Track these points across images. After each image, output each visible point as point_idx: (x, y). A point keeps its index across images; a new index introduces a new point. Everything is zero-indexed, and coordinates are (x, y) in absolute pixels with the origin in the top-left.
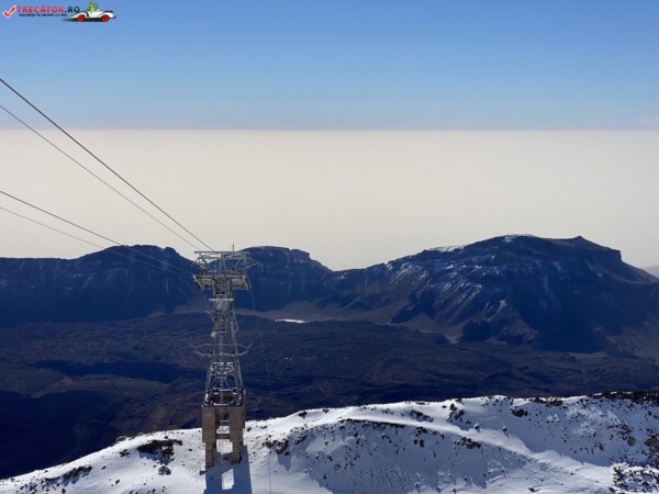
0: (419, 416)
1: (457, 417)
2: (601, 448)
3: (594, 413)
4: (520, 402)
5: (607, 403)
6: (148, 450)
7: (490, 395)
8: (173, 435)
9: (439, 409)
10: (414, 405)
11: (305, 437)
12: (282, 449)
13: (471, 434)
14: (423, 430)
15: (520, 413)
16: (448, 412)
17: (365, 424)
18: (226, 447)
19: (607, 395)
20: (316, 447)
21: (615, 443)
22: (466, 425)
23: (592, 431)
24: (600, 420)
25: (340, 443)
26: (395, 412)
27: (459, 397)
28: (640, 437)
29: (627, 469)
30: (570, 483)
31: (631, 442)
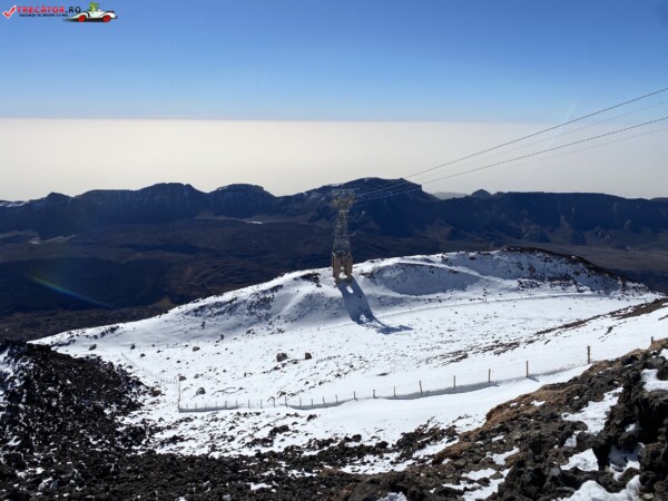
0: (428, 261)
1: (445, 261)
2: (511, 272)
3: (505, 258)
4: (472, 254)
5: (509, 253)
6: (306, 278)
7: (458, 251)
8: (316, 271)
9: (437, 258)
10: (425, 256)
11: (381, 271)
12: (371, 276)
13: (453, 268)
14: (432, 267)
15: (473, 258)
16: (440, 259)
17: (407, 265)
18: (342, 276)
19: (509, 250)
20: (387, 274)
21: (515, 270)
22: (451, 264)
23: (505, 265)
24: (508, 261)
25: (398, 273)
26: (417, 259)
27: (444, 252)
28: (526, 267)
29: (523, 280)
30: (500, 286)
31: (522, 269)
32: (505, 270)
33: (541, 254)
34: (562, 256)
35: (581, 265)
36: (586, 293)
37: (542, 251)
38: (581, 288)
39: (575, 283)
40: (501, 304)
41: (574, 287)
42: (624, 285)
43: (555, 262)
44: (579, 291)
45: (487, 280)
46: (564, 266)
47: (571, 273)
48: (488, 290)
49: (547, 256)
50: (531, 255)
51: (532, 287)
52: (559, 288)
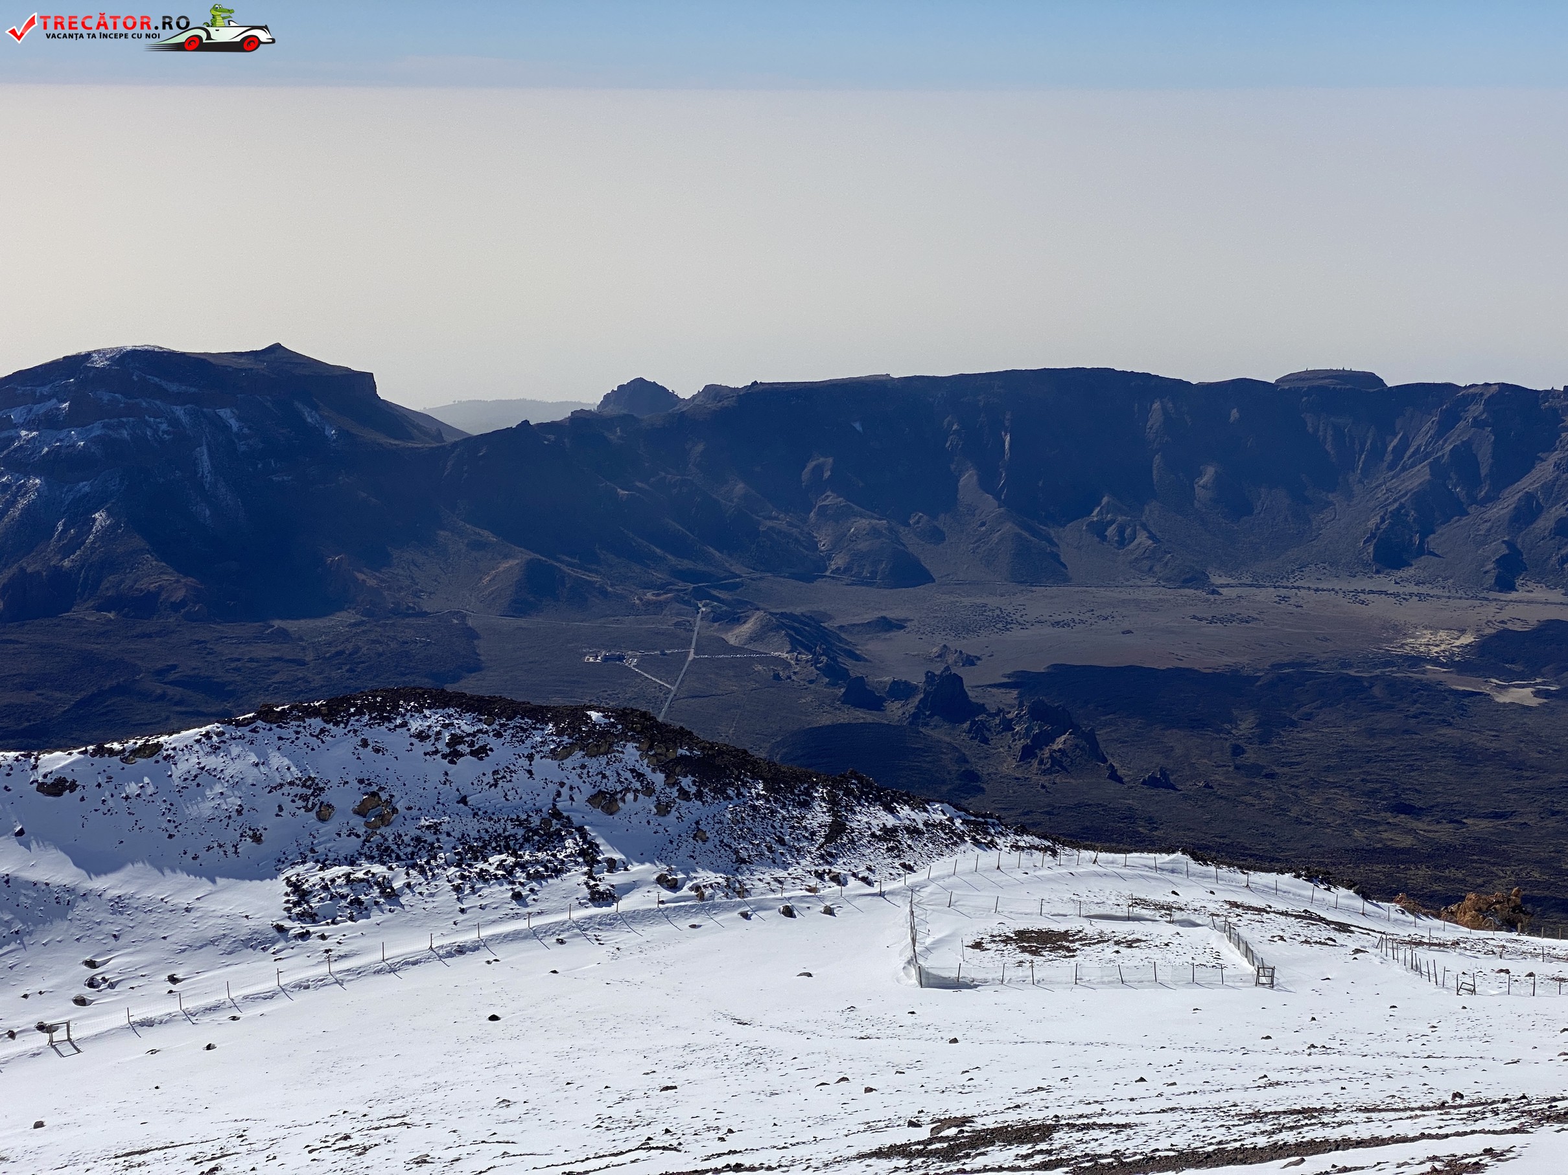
2: (257, 839)
3: (238, 761)
4: (56, 762)
5: (267, 733)
15: (57, 786)
19: (266, 714)
21: (287, 824)
23: (234, 802)
24: (252, 775)
28: (345, 799)
29: (313, 876)
30: (184, 931)
31: (324, 813)
32: (232, 835)
33: (433, 719)
34: (539, 715)
35: (630, 753)
36: (625, 904)
37: (441, 700)
38: (608, 880)
39: (589, 854)
40: (151, 1039)
41: (576, 877)
42: (837, 829)
43: (502, 751)
44: (599, 898)
45: (119, 905)
46: (545, 766)
47: (577, 806)
48: (115, 964)
49: (464, 725)
50: (379, 734)
51: (359, 909)
52: (500, 892)
